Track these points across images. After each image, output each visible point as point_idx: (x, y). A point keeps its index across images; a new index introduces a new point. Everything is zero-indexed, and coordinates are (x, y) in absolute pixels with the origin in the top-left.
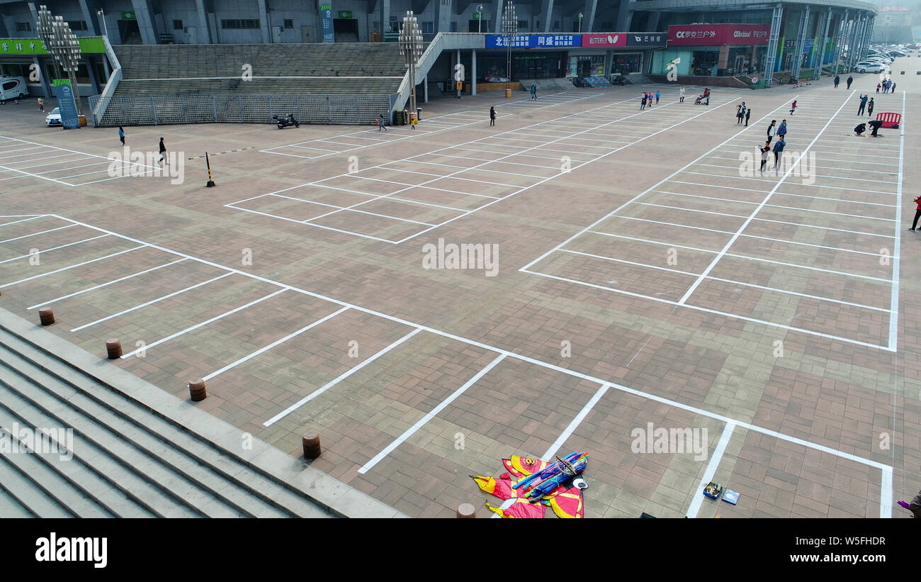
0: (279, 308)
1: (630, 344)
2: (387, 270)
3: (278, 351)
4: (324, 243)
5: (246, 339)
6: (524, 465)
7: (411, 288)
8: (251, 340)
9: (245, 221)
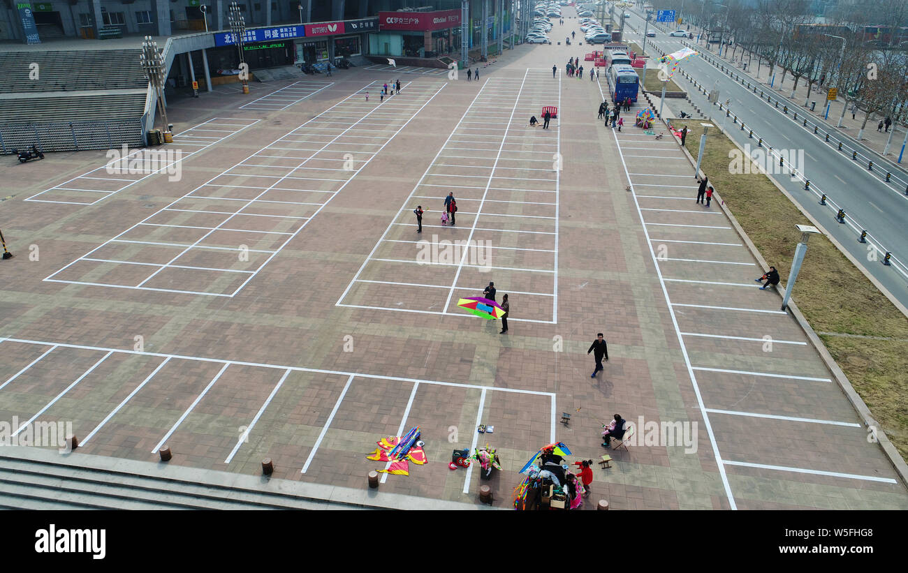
0: (175, 376)
1: (423, 350)
2: (239, 324)
3: (199, 410)
4: (171, 306)
5: (168, 407)
6: (389, 442)
7: (265, 337)
8: (173, 407)
9: (79, 295)
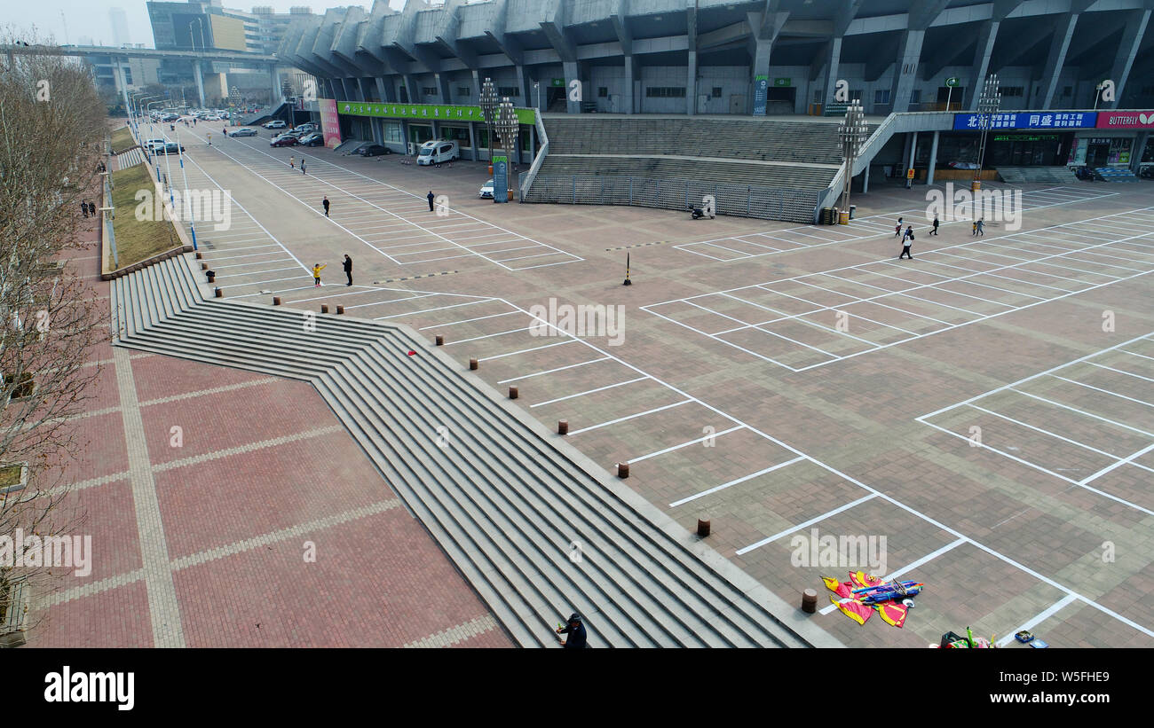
0: (685, 417)
1: (1004, 511)
2: (783, 397)
3: (682, 452)
4: (728, 360)
5: (658, 438)
6: (866, 580)
7: (803, 418)
8: (662, 439)
9: (658, 327)
